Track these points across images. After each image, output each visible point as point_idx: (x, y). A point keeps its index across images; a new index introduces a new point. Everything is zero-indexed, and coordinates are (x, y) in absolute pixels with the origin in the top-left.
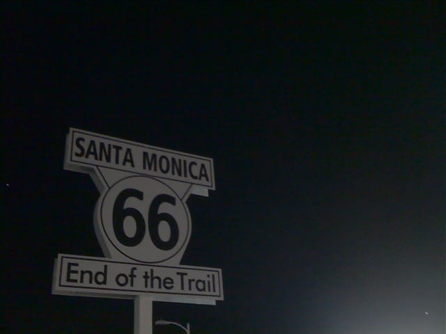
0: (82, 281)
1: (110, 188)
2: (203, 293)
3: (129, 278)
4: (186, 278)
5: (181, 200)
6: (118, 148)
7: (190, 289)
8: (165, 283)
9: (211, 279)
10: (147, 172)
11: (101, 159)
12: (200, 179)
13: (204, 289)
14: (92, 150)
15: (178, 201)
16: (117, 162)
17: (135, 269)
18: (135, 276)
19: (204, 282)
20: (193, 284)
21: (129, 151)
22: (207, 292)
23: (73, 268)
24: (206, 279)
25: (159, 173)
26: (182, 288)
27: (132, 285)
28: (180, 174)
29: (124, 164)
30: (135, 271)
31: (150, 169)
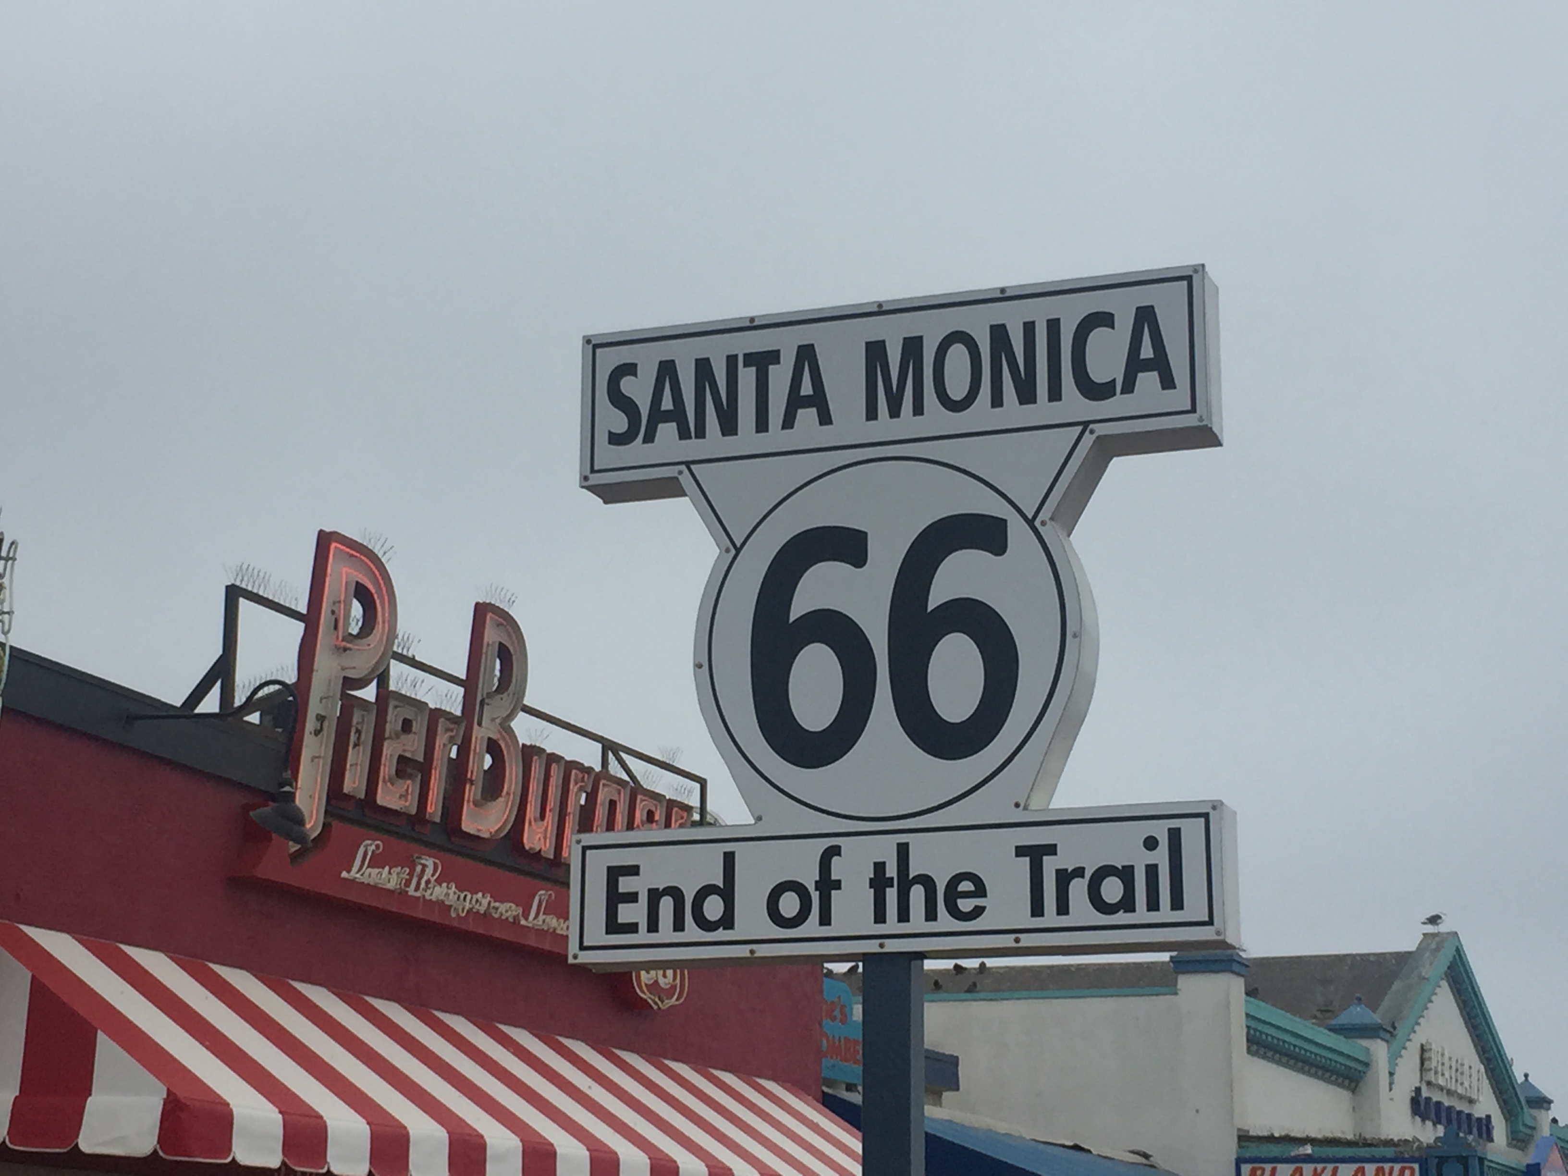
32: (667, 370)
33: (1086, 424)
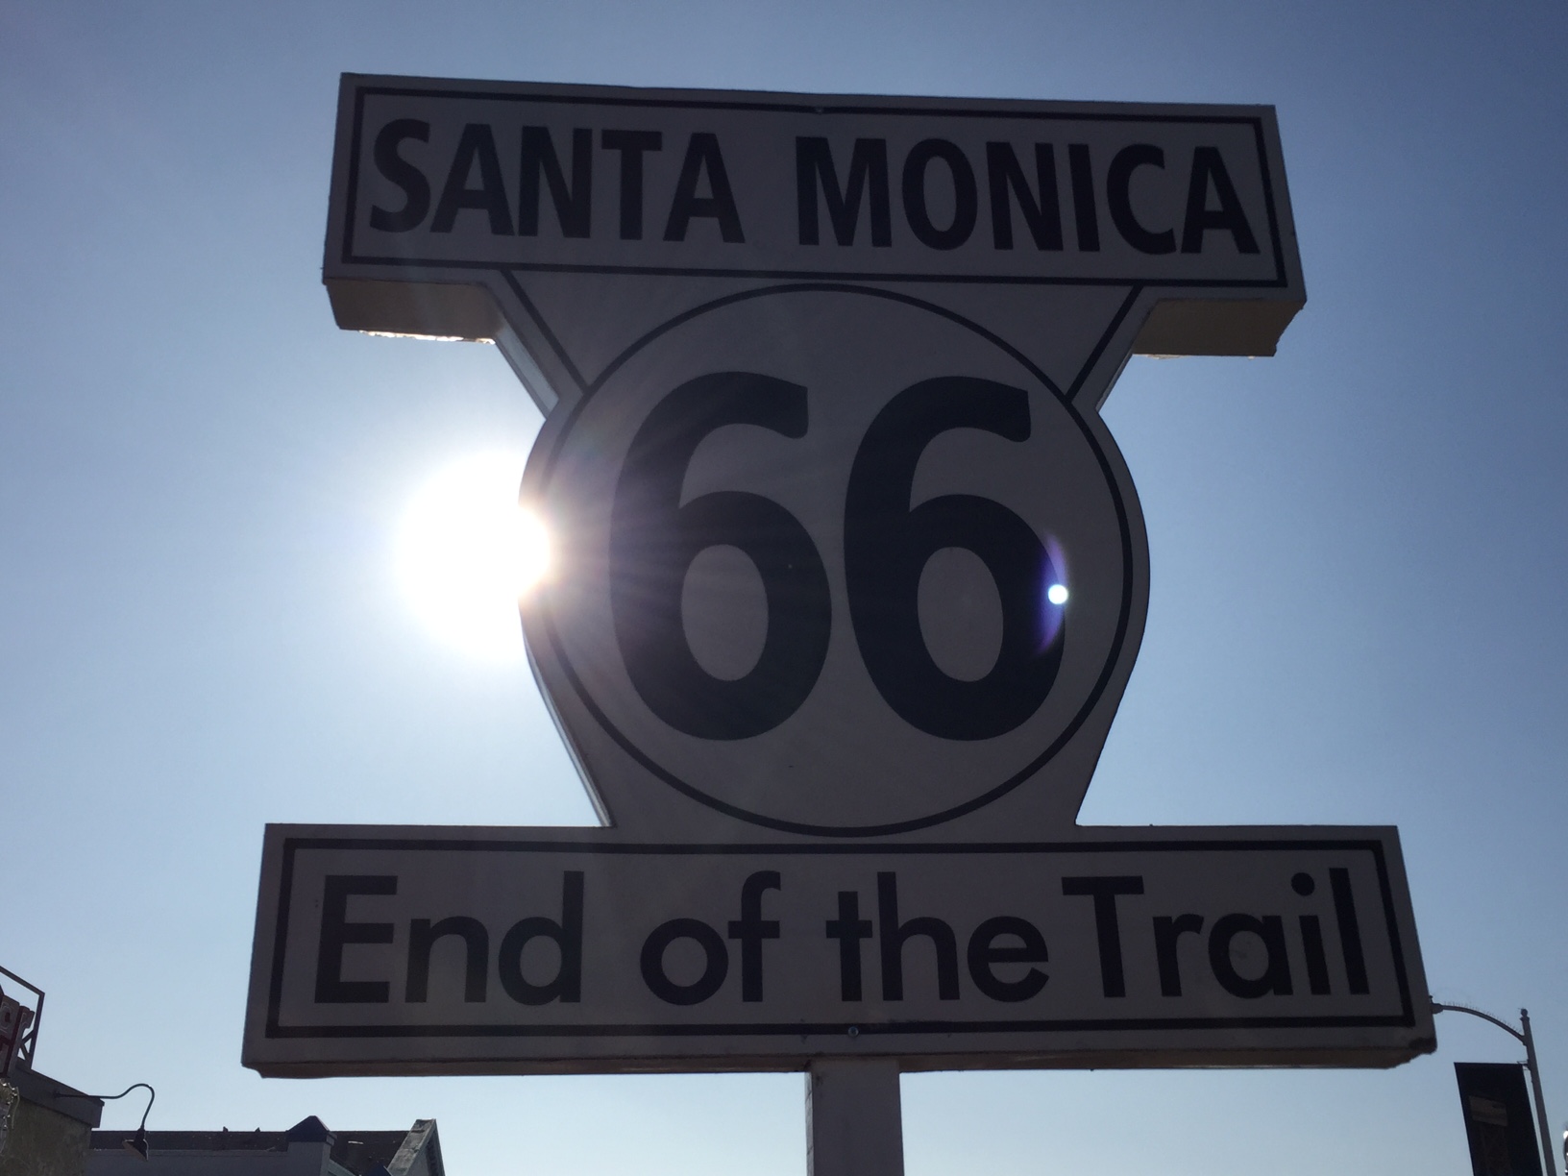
0: (417, 991)
1: (587, 393)
2: (1270, 1004)
3: (734, 948)
4: (1134, 916)
5: (1066, 400)
6: (634, 146)
7: (1170, 984)
8: (981, 954)
9: (1322, 904)
10: (828, 255)
11: (529, 227)
12: (1193, 244)
13: (1277, 979)
14: (475, 182)
15: (1043, 408)
16: (631, 227)
17: (772, 879)
18: (773, 930)
19: (1270, 930)
20: (1192, 948)
21: (704, 144)
22: (1301, 1001)
23: (360, 909)
24: (1291, 909)
25: (907, 251)
26: (1114, 984)
27: (753, 990)
28: (1048, 237)
29: (676, 231)
30: (768, 895)
31: (845, 236)
32: (477, 139)
33: (1137, 285)
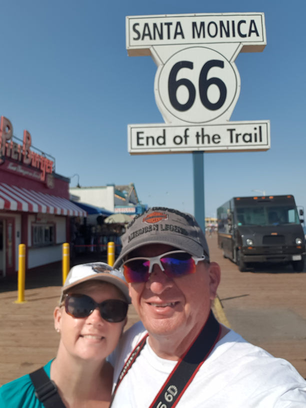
0: (148, 144)
1: (164, 65)
2: (249, 143)
4: (234, 133)
5: (229, 62)
6: (169, 25)
7: (237, 141)
8: (213, 138)
9: (257, 131)
10: (196, 40)
11: (155, 38)
12: (250, 35)
14: (147, 32)
15: (226, 64)
16: (169, 38)
18: (188, 136)
19: (250, 135)
20: (240, 138)
21: (178, 24)
22: (253, 143)
23: (141, 135)
24: (253, 132)
25: (208, 39)
26: (231, 142)
28: (228, 35)
29: (175, 38)
30: (188, 132)
31: (199, 36)
32: (146, 25)
33: (240, 42)
